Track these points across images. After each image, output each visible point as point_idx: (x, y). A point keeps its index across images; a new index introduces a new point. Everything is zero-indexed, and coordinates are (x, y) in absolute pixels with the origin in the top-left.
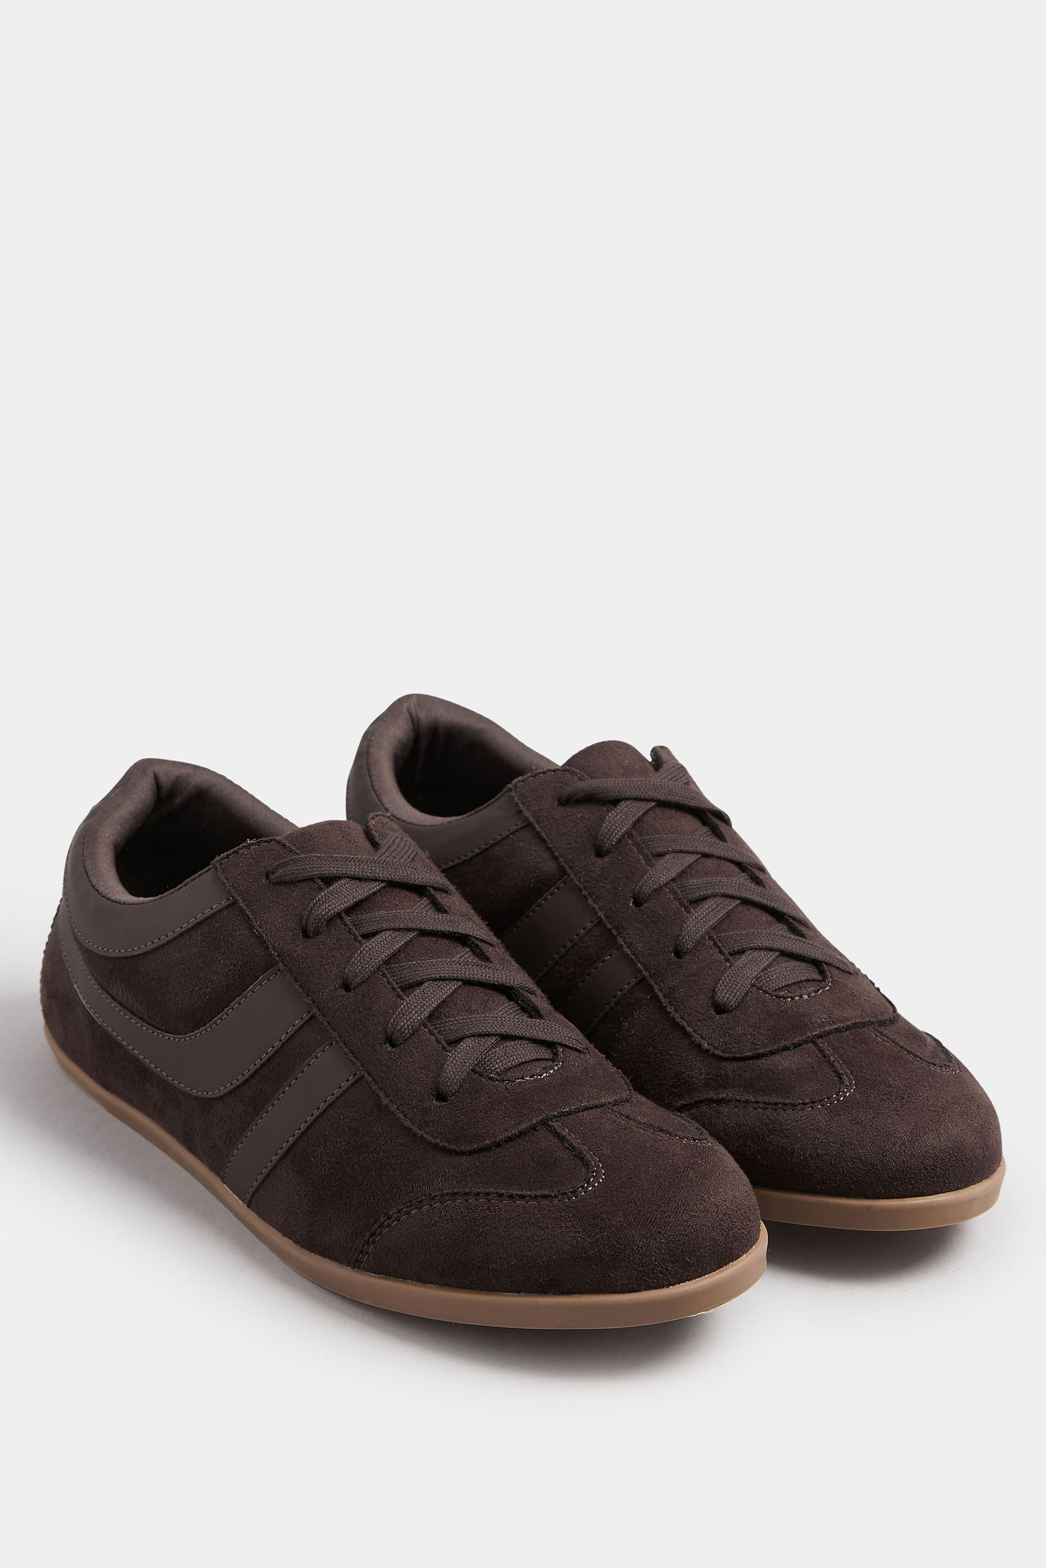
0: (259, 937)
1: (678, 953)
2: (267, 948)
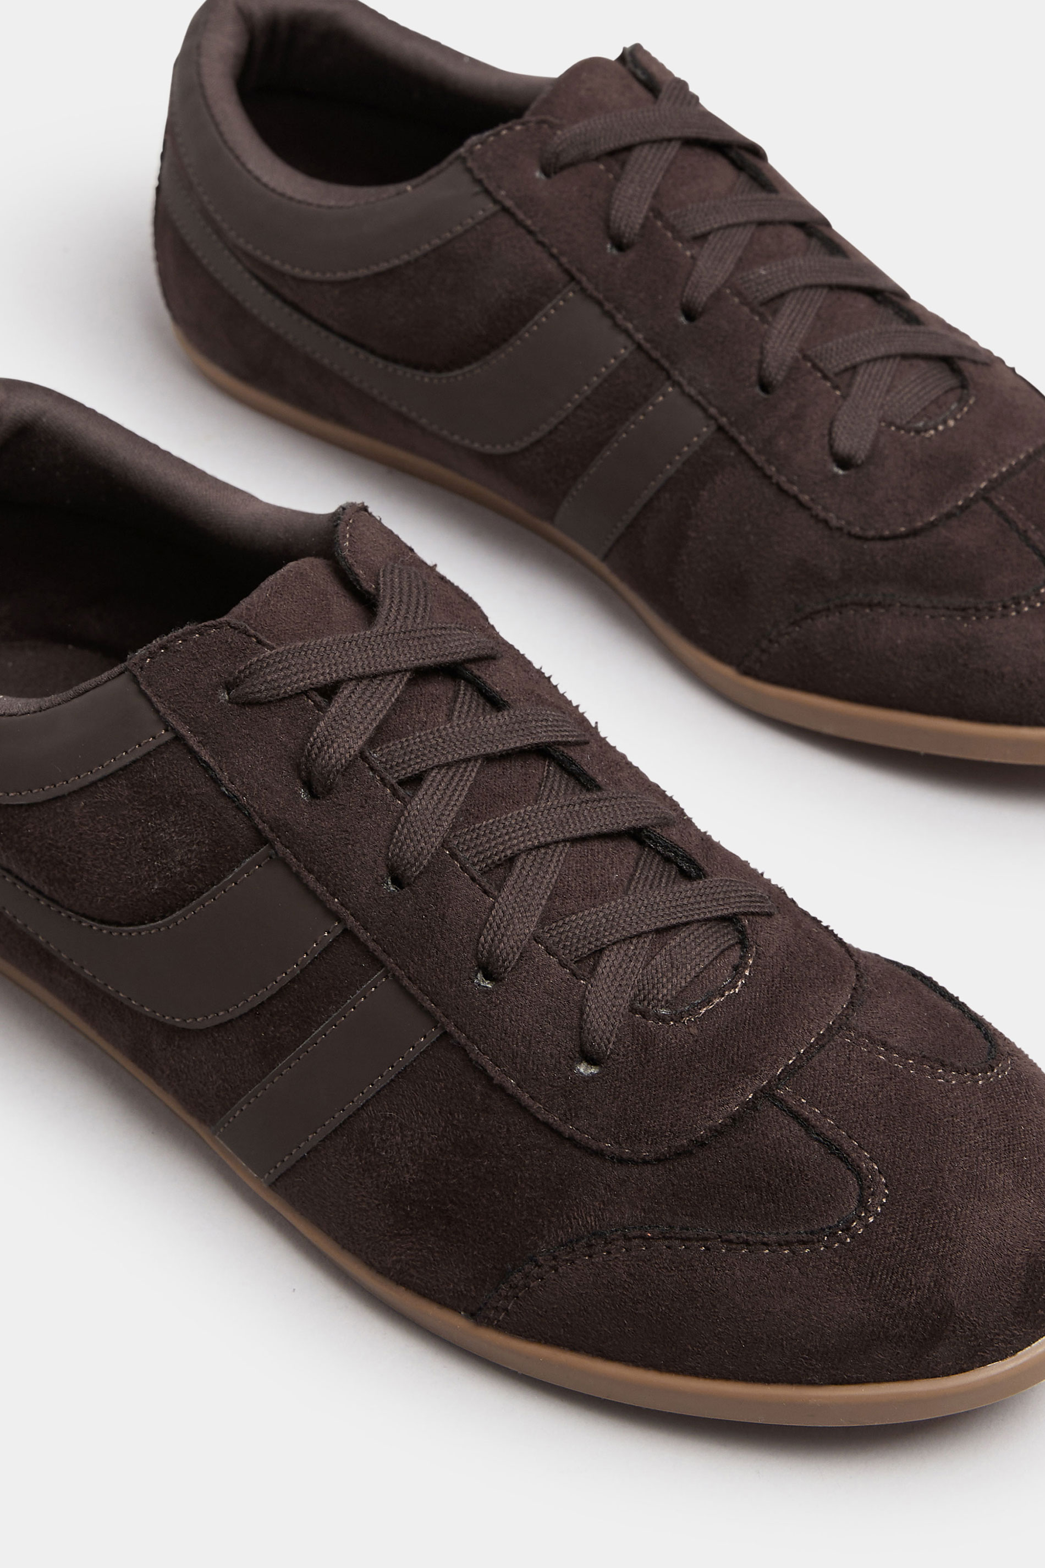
0: (232, 799)
1: (765, 387)
2: (249, 817)
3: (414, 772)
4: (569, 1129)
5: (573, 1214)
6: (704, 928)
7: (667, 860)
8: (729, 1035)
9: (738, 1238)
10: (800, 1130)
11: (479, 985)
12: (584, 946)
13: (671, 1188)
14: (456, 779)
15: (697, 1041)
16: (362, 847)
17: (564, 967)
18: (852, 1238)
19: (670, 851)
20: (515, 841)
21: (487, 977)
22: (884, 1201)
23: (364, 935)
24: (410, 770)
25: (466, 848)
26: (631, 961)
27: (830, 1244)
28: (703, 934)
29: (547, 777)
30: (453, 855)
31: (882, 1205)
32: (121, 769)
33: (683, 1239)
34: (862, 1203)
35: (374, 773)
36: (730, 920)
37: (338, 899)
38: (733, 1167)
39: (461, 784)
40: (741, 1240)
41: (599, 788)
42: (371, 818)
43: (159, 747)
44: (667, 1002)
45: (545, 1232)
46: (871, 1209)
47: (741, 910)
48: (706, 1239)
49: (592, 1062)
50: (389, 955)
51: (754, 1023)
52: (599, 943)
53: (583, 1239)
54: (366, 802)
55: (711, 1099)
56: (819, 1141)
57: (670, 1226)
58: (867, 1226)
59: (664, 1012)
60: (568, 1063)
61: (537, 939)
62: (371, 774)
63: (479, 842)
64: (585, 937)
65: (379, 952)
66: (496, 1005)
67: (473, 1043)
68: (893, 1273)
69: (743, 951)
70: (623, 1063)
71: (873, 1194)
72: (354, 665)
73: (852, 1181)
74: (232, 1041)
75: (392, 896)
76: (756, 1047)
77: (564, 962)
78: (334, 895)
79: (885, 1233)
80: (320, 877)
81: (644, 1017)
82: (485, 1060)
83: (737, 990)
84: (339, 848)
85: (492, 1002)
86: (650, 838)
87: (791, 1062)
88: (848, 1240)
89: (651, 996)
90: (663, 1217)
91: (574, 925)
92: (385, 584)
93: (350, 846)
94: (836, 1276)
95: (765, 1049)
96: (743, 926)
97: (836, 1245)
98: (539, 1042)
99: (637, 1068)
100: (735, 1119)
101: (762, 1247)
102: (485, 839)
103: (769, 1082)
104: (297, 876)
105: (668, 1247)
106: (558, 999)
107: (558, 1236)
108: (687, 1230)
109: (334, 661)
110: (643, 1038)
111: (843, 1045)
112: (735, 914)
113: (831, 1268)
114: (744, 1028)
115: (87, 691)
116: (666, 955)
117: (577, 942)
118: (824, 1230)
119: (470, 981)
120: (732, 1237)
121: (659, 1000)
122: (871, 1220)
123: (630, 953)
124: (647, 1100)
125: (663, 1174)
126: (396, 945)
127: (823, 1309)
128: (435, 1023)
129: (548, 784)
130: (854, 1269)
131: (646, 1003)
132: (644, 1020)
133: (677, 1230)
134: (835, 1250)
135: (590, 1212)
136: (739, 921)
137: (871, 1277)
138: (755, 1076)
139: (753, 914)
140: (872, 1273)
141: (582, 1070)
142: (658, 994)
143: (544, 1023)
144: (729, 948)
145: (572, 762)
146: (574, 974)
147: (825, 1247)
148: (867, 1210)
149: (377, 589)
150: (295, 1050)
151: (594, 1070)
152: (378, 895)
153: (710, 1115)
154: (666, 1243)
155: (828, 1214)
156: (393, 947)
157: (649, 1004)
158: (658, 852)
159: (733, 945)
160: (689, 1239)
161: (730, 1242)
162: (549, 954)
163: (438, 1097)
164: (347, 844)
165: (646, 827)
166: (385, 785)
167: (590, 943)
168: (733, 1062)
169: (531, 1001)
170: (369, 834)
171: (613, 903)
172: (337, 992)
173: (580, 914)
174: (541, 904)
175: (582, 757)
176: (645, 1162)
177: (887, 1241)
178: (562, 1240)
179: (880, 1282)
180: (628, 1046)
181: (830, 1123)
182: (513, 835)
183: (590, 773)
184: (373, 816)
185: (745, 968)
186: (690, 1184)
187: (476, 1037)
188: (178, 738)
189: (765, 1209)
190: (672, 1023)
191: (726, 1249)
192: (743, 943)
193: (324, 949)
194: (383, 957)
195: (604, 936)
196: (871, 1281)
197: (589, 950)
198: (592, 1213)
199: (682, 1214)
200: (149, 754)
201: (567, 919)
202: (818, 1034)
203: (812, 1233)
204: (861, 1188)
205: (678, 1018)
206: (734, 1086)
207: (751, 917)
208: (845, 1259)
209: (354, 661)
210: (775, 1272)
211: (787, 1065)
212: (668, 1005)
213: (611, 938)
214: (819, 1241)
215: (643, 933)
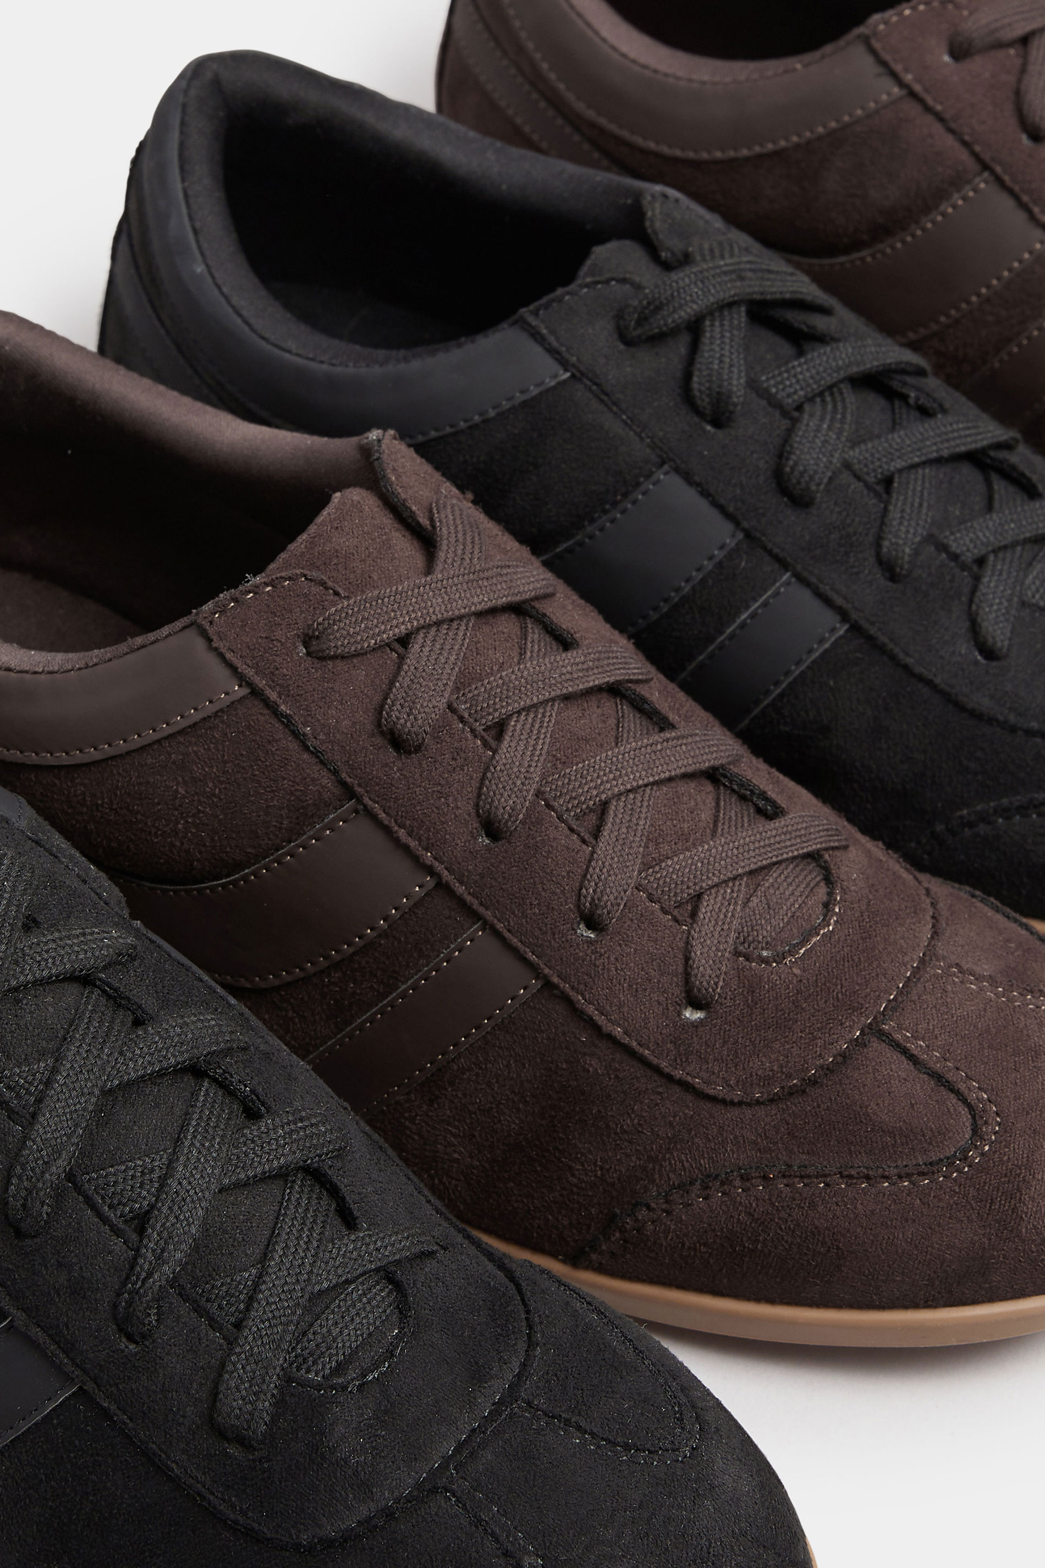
2: (335, 772)
3: (501, 717)
4: (678, 1074)
5: (686, 1158)
6: (791, 866)
7: (743, 798)
8: (831, 974)
9: (858, 1173)
10: (908, 1064)
11: (582, 935)
12: (682, 891)
13: (786, 1127)
14: (537, 726)
15: (800, 981)
16: (456, 800)
17: (666, 914)
18: (969, 1166)
19: (746, 789)
20: (608, 786)
21: (589, 927)
22: (997, 1128)
23: (460, 890)
24: (497, 714)
25: (558, 794)
26: (729, 904)
27: (949, 1174)
28: (792, 872)
29: (623, 716)
30: (548, 806)
31: (995, 1133)
32: (190, 727)
33: (802, 1177)
34: (975, 1130)
35: (465, 725)
36: (813, 857)
37: (431, 853)
38: (847, 1104)
39: (543, 731)
40: (862, 1174)
41: (672, 726)
42: (463, 770)
43: (233, 703)
44: (767, 943)
45: (657, 1176)
46: (986, 1137)
47: (824, 845)
48: (826, 1176)
49: (697, 1006)
50: (487, 909)
51: (853, 960)
52: (697, 888)
53: (696, 1181)
54: (458, 754)
55: (820, 1038)
56: (928, 1074)
57: (787, 1165)
58: (983, 1154)
59: (765, 953)
60: (676, 1009)
61: (638, 888)
62: (461, 725)
63: (571, 787)
64: (682, 882)
65: (476, 905)
66: (601, 955)
67: (578, 993)
68: (1011, 1198)
69: (828, 887)
70: (731, 1006)
71: (986, 1123)
72: (431, 610)
73: (964, 1111)
74: (302, 999)
75: (488, 849)
76: (858, 984)
77: (667, 908)
78: (427, 850)
79: (1001, 1160)
80: (413, 831)
81: (747, 960)
82: (591, 1010)
83: (831, 928)
84: (432, 801)
85: (597, 952)
86: (725, 776)
87: (892, 997)
88: (966, 1169)
89: (751, 938)
90: (780, 1156)
91: (671, 870)
92: (440, 521)
93: (443, 800)
94: (957, 1204)
95: (867, 986)
96: (826, 862)
97: (955, 1175)
98: (646, 989)
99: (745, 1011)
100: (844, 1057)
101: (882, 1180)
102: (577, 784)
103: (875, 1018)
104: (387, 830)
105: (787, 1185)
106: (662, 946)
107: (669, 1179)
108: (806, 1167)
109: (411, 608)
110: (748, 981)
111: (937, 976)
112: (818, 851)
113: (951, 1197)
114: (843, 965)
115: (143, 647)
116: (761, 897)
117: (675, 887)
118: (942, 1160)
119: (573, 932)
120: (853, 1172)
121: (759, 942)
122: (987, 1148)
123: (728, 897)
124: (757, 1042)
125: (776, 1114)
126: (495, 898)
127: (945, 1237)
128: (538, 974)
129: (626, 725)
130: (974, 1196)
131: (746, 945)
132: (747, 963)
133: (796, 1168)
134: (955, 1180)
135: (703, 1155)
136: (821, 856)
137: (991, 1204)
138: (861, 1013)
139: (833, 848)
140: (992, 1199)
141: (688, 1015)
142: (758, 935)
143: (650, 970)
144: (817, 885)
145: (644, 700)
146: (676, 920)
147: (944, 1177)
148: (982, 1139)
149: (434, 527)
150: (377, 1005)
151: (698, 1015)
152: (474, 848)
153: (821, 1054)
154: (785, 1181)
155: (943, 1144)
156: (491, 900)
157: (749, 946)
158: (733, 791)
159: (819, 882)
160: (809, 1177)
161: (850, 1177)
162: (651, 901)
163: (540, 1048)
164: (440, 798)
165: (722, 766)
166: (475, 736)
167: (688, 888)
168: (838, 1000)
169: (636, 950)
170: (463, 787)
171: (706, 847)
172: (429, 947)
173: (676, 859)
174: (639, 852)
175: (652, 694)
176: (758, 1102)
177: (1004, 1168)
178: (673, 1183)
179: (999, 1208)
180: (735, 990)
181: (936, 1056)
182: (605, 778)
183: (663, 711)
184: (466, 768)
185: (835, 905)
186: (805, 1122)
187: (582, 987)
188: (256, 693)
189: (882, 1142)
190: (774, 964)
191: (846, 1184)
192: (828, 880)
193: (415, 904)
194: (482, 910)
195: (702, 881)
196: (990, 1207)
197: (688, 895)
198: (706, 1156)
199: (799, 1152)
200: (222, 710)
201: (663, 864)
202: (913, 967)
203: (931, 1164)
204: (974, 1117)
205: (779, 958)
206: (841, 1024)
207: (831, 852)
208: (964, 1187)
209: (431, 607)
210: (895, 1203)
211: (890, 1001)
212: (768, 946)
213: (710, 883)
214: (938, 1172)
215: (738, 875)
